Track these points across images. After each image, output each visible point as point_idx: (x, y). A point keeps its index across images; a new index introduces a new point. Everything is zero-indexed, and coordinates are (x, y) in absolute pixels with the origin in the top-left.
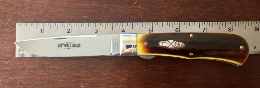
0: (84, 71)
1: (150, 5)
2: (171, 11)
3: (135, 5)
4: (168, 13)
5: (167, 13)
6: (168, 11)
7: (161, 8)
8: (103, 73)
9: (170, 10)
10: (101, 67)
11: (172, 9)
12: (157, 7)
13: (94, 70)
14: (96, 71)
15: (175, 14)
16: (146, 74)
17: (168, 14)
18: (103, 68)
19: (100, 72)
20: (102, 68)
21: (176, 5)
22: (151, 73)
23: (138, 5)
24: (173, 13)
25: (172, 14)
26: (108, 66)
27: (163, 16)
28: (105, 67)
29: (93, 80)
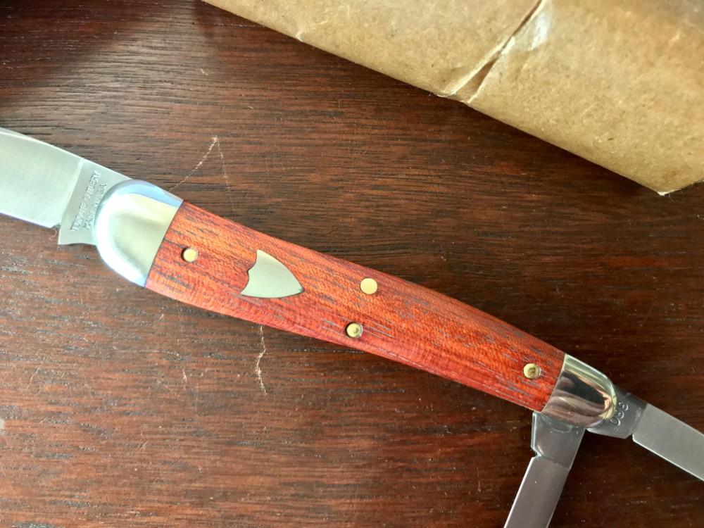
1: (275, 169)
2: (385, 193)
3: (201, 173)
4: (368, 204)
5: (363, 204)
6: (367, 191)
7: (332, 180)
9: (376, 187)
10: (44, 495)
11: (388, 181)
12: (314, 177)
15: (402, 202)
16: (274, 518)
17: (367, 207)
18: (55, 503)
20: (53, 498)
21: (404, 157)
22: (300, 508)
23: (220, 172)
24: (395, 202)
25: (387, 206)
26: (80, 490)
27: (347, 220)
28: (67, 493)
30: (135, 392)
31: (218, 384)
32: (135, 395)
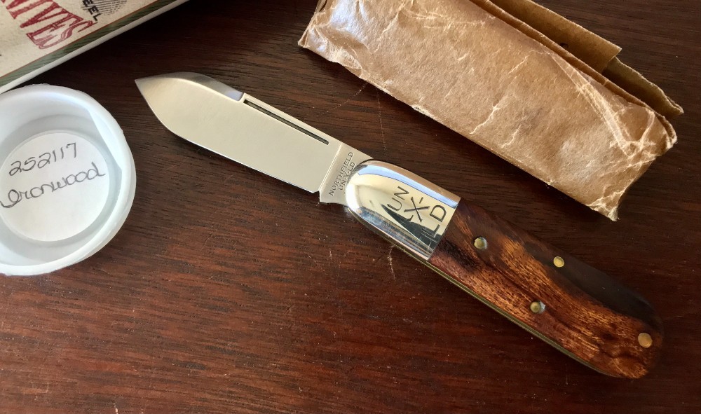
0: (135, 352)
3: (360, 98)
8: (209, 369)
10: (202, 340)
13: (175, 352)
14: (181, 359)
18: (211, 348)
19: (199, 362)
20: (210, 344)
23: (375, 99)
26: (234, 340)
28: (223, 341)
29: (164, 395)
30: (289, 263)
31: (357, 264)
32: (289, 266)
